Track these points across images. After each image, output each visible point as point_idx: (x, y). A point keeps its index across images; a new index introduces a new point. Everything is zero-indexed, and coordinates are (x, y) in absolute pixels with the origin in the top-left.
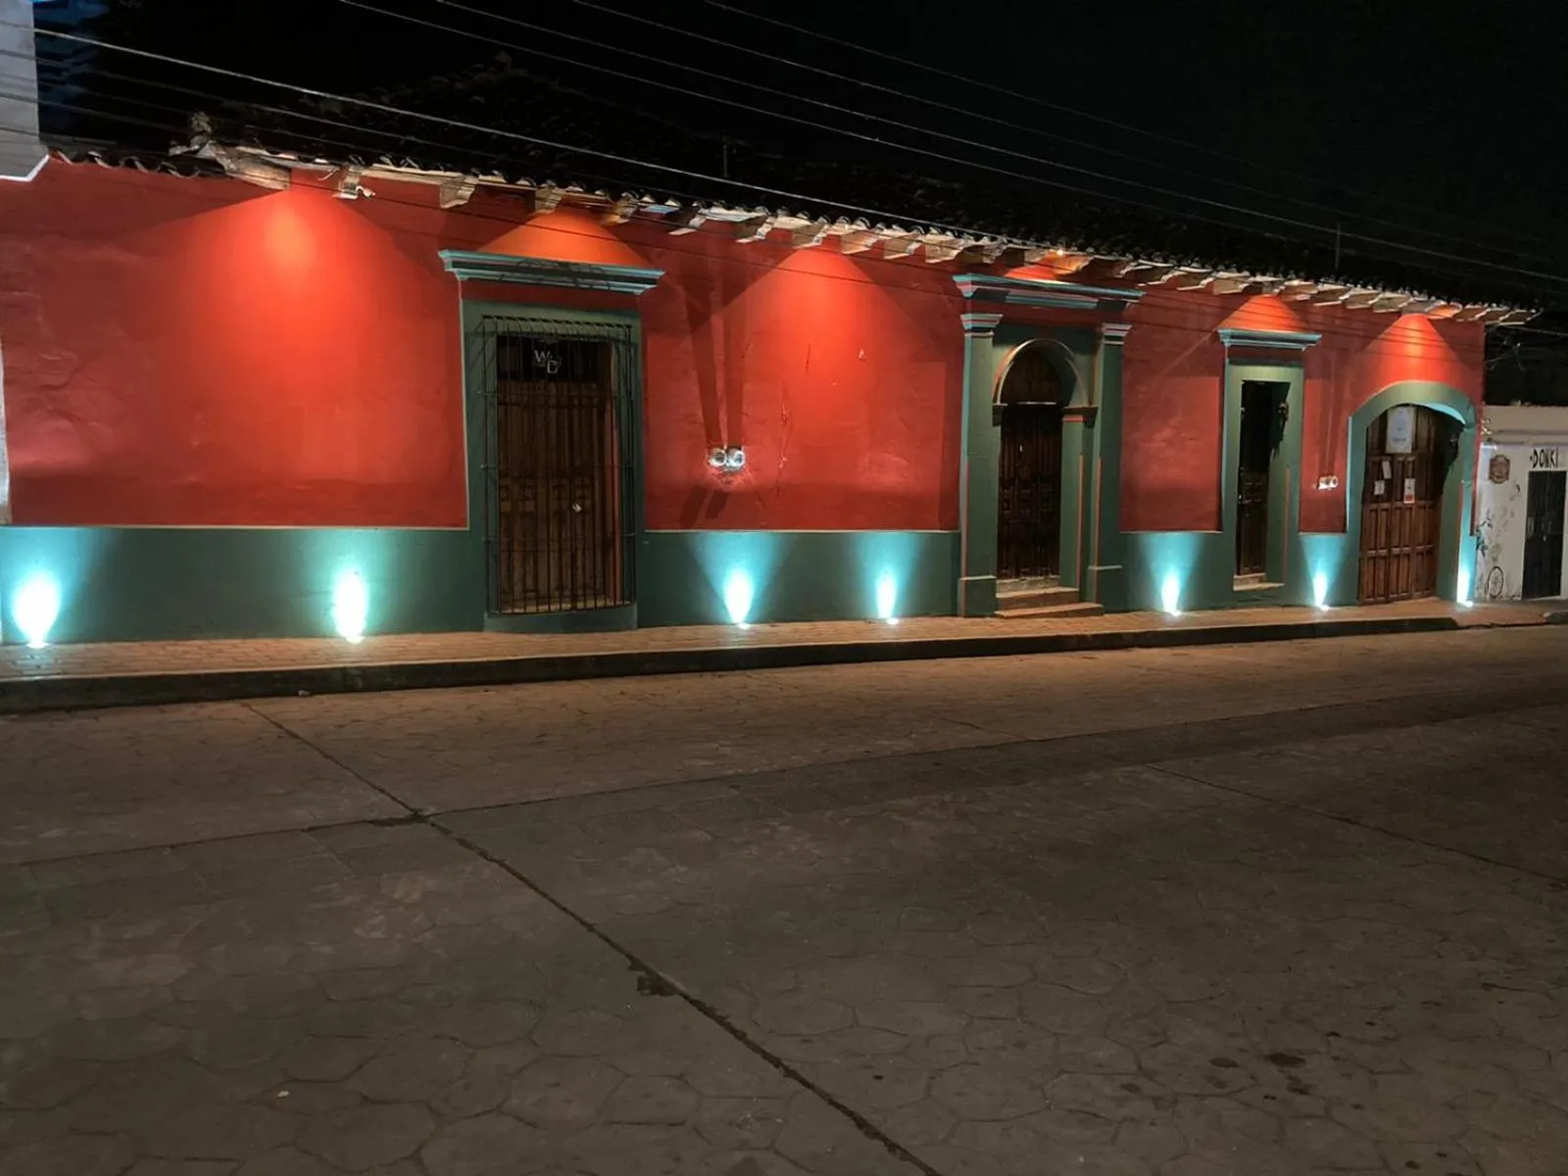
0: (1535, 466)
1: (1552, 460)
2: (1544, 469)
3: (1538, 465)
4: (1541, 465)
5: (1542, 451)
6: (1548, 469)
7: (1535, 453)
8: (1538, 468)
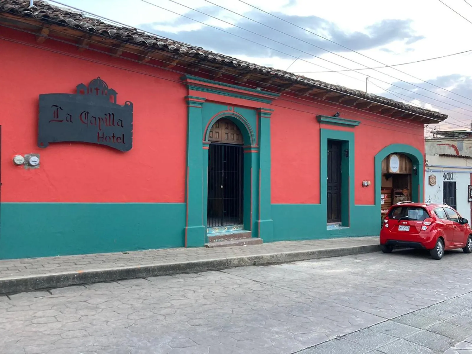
0: (445, 179)
1: (451, 177)
2: (448, 181)
3: (446, 179)
4: (447, 179)
5: (447, 174)
6: (449, 181)
7: (445, 174)
8: (446, 180)
